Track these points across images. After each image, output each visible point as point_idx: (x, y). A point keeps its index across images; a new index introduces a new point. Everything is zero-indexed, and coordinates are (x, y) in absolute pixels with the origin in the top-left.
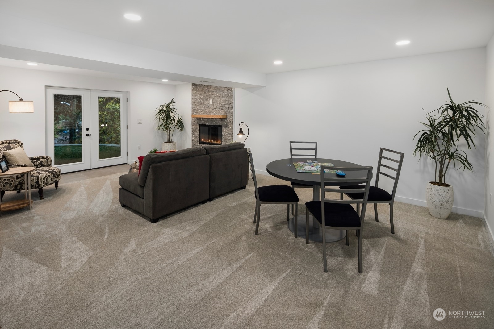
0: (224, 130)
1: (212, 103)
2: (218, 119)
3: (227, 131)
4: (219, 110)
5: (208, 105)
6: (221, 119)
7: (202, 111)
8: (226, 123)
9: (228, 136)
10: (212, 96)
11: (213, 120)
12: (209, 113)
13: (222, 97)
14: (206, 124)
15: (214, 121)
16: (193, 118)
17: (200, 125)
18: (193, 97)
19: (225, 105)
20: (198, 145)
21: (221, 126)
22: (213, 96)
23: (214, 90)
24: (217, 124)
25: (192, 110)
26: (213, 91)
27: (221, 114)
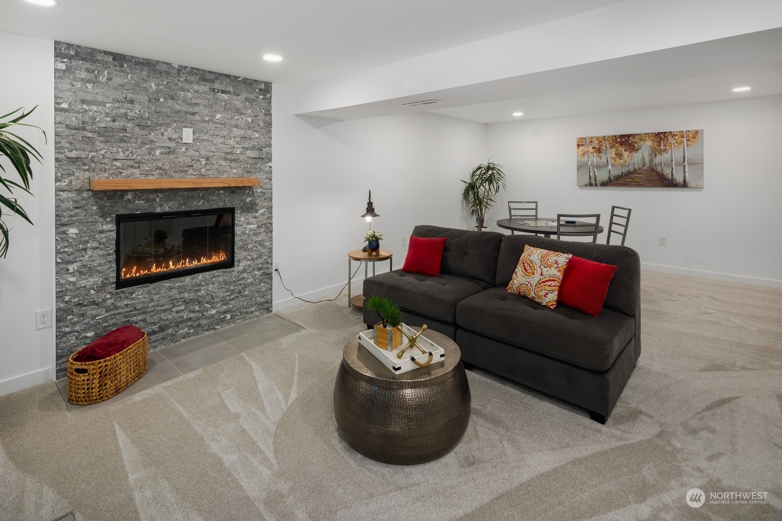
0: (241, 219)
1: (191, 141)
2: (218, 189)
3: (254, 220)
4: (222, 162)
5: (173, 145)
6: (232, 190)
7: (132, 167)
8: (248, 200)
9: (255, 234)
10: (190, 117)
11: (195, 194)
12: (175, 172)
13: (236, 126)
14: (158, 210)
15: (203, 197)
16: (64, 195)
17: (120, 220)
18: (65, 106)
19: (246, 149)
20: (104, 300)
21: (231, 211)
22: (197, 117)
23: (199, 101)
24: (214, 206)
25: (57, 160)
26: (194, 101)
27: (231, 175)
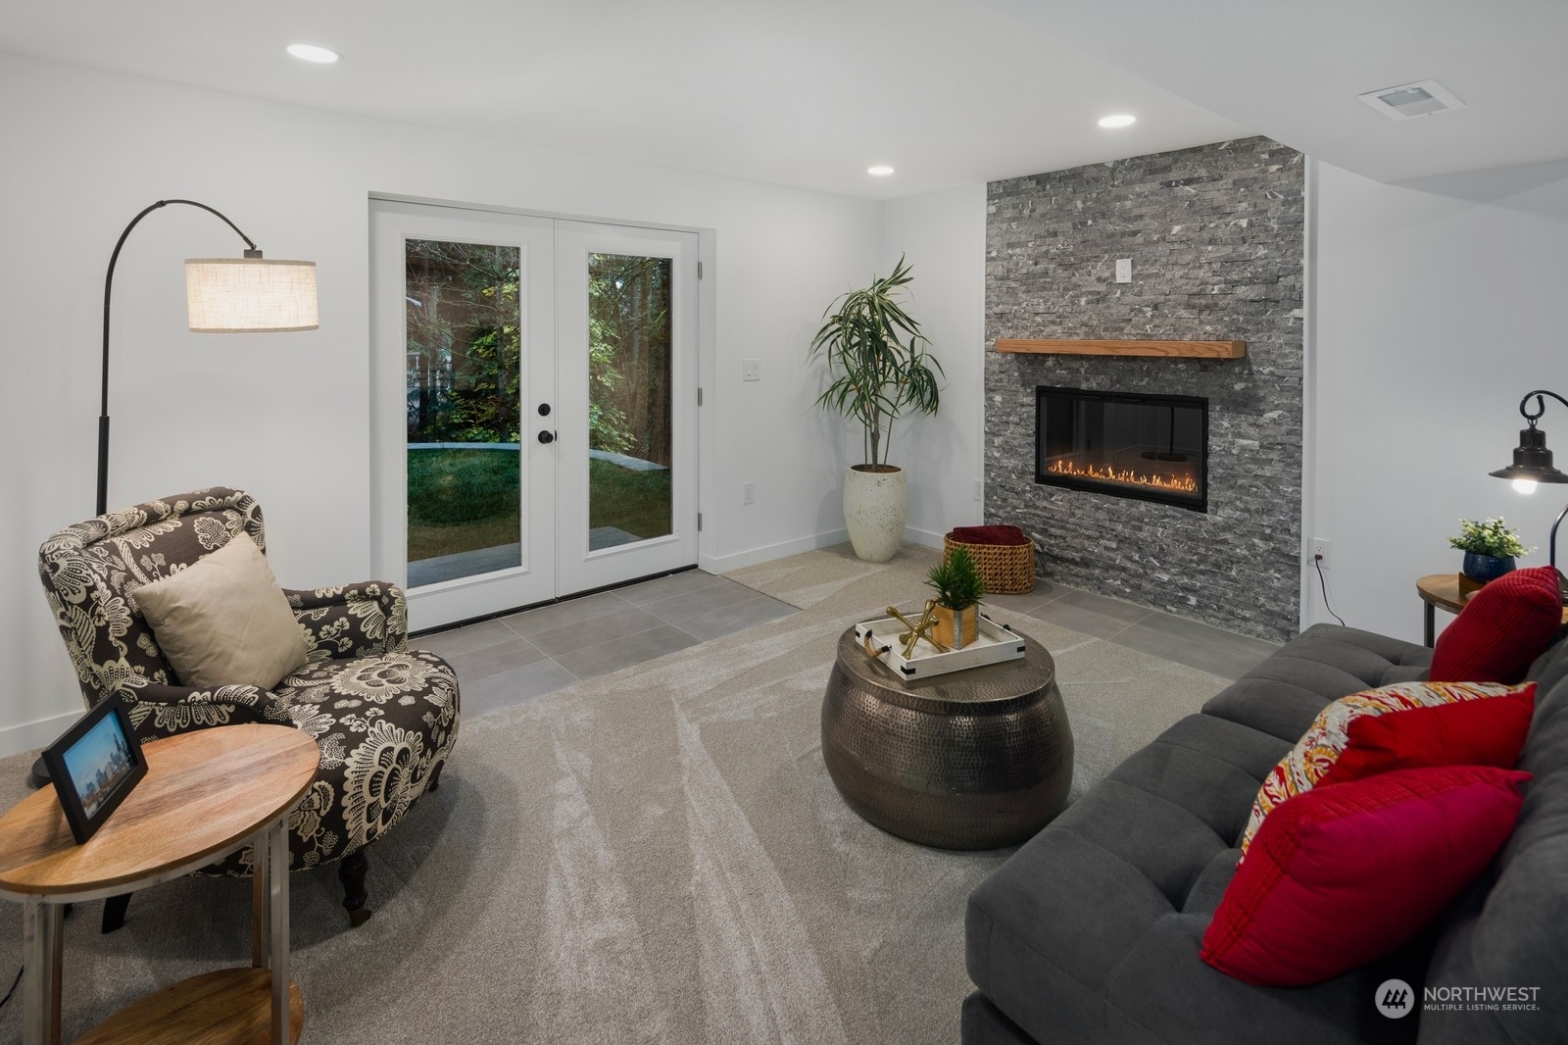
0: (1221, 423)
1: (1128, 280)
2: (1175, 360)
3: (1252, 431)
4: (1183, 313)
5: (1103, 288)
6: (1203, 365)
7: (1053, 323)
8: (1239, 386)
9: (1255, 460)
10: (1127, 240)
11: (1135, 366)
12: (1105, 330)
13: (1212, 241)
14: (1084, 386)
15: (1148, 373)
16: (993, 356)
17: (1041, 392)
18: (994, 254)
19: (1235, 284)
20: (1024, 492)
21: (1202, 404)
22: (1139, 238)
23: (1144, 210)
24: (1168, 391)
25: (987, 316)
26: (1137, 212)
27: (1201, 336)
